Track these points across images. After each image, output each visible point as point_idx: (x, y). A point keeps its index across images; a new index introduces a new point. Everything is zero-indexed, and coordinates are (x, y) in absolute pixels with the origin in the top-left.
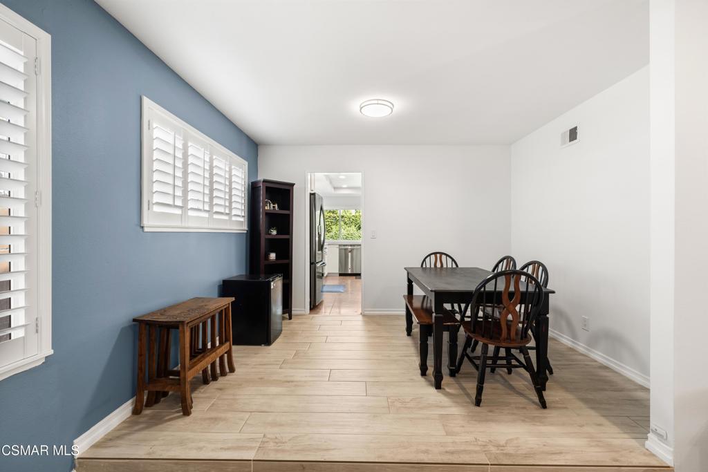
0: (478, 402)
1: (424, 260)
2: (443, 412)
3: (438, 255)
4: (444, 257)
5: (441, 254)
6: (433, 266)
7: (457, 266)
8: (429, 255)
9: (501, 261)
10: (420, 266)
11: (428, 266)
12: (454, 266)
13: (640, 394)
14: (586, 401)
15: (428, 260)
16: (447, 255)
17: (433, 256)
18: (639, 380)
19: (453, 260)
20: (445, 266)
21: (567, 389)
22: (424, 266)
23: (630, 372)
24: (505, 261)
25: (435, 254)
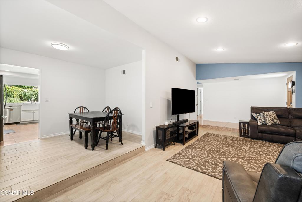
0: (107, 149)
1: (76, 110)
2: (98, 154)
3: (81, 108)
4: (83, 108)
5: (82, 107)
6: (79, 112)
7: (89, 111)
8: (78, 108)
9: (106, 108)
10: (74, 112)
11: (77, 112)
12: (88, 111)
13: (139, 136)
14: (130, 141)
15: (77, 110)
16: (85, 108)
17: (79, 108)
18: (138, 134)
19: (87, 109)
20: (84, 112)
21: (126, 140)
22: (76, 112)
23: (137, 133)
24: (107, 108)
25: (80, 107)
